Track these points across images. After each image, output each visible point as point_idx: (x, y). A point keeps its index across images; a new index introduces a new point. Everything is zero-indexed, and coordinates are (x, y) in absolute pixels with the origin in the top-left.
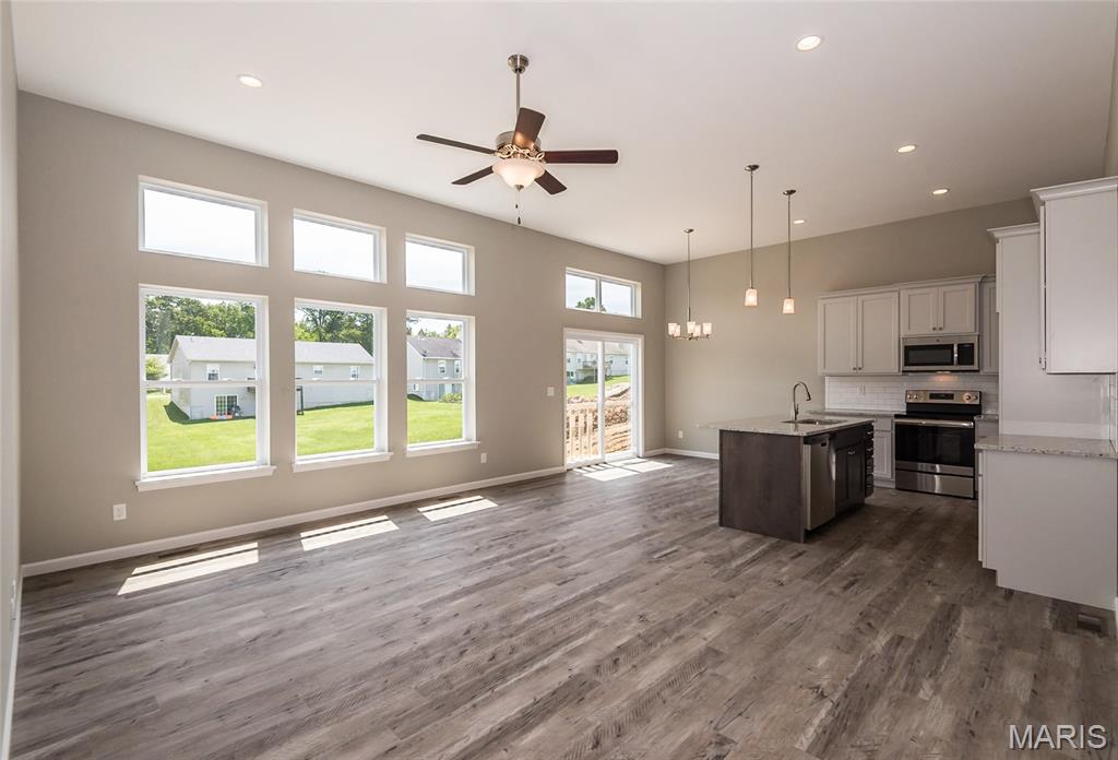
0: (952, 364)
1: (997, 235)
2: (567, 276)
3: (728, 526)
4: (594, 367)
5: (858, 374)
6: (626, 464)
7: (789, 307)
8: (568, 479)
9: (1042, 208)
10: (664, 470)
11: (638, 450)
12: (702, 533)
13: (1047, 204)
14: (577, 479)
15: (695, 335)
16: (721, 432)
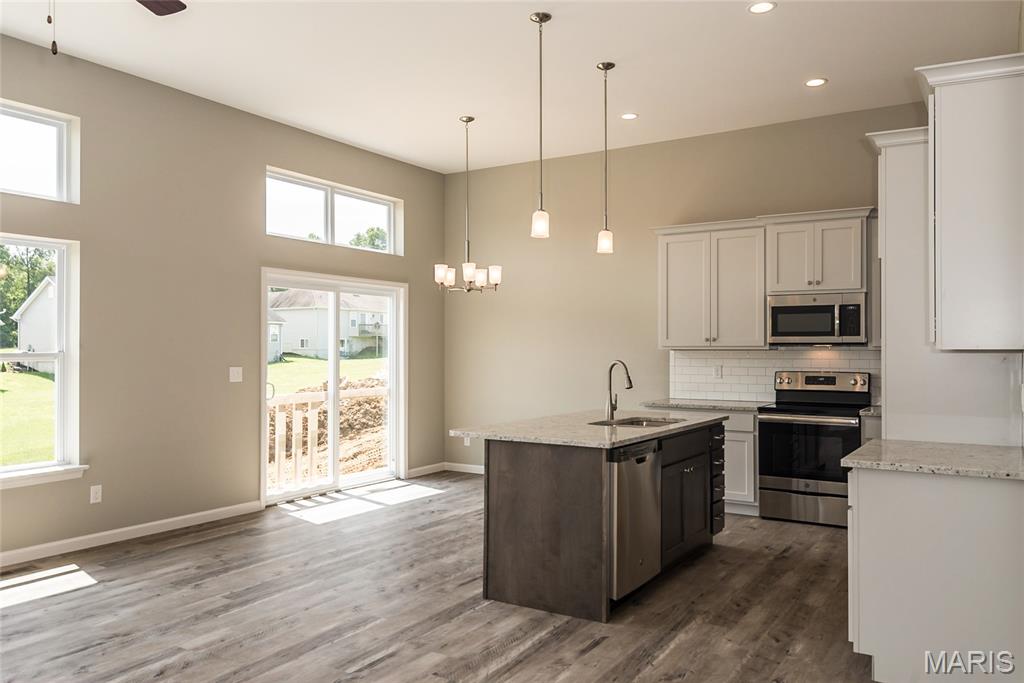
0: (832, 333)
1: (879, 142)
2: (269, 181)
3: (495, 600)
4: (377, 333)
5: (711, 348)
6: (373, 492)
7: (605, 243)
8: (270, 521)
9: (931, 97)
10: (430, 500)
11: (397, 467)
12: (448, 615)
13: (937, 90)
14: (285, 521)
15: (478, 284)
16: (488, 442)
